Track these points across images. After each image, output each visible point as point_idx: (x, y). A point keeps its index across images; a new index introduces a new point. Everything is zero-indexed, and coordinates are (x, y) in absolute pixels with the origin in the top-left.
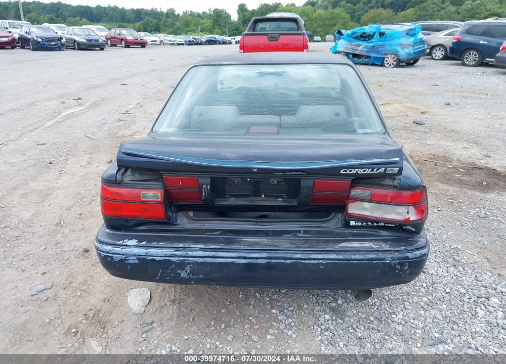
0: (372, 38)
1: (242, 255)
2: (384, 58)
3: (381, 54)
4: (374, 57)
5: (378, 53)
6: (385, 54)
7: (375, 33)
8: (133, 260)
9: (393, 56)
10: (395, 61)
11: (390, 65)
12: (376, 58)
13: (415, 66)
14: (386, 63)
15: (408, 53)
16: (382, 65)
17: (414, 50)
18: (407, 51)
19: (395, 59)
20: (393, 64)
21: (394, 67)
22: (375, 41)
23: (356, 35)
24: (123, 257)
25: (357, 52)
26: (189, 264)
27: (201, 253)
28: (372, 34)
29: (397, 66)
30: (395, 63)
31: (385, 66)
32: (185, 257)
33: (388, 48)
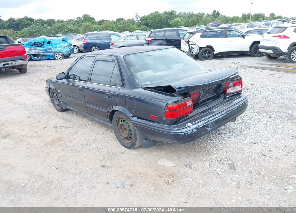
0: (43, 45)
1: (221, 114)
2: (54, 55)
3: (52, 53)
4: (48, 55)
5: (50, 53)
6: (54, 53)
7: (44, 42)
8: (195, 130)
9: (59, 53)
10: (61, 56)
11: (59, 58)
12: (49, 56)
13: (70, 58)
14: (56, 57)
15: (67, 51)
16: (55, 59)
17: (69, 49)
18: (66, 50)
19: (61, 55)
20: (61, 58)
21: (62, 59)
22: (46, 46)
23: (32, 44)
24: (192, 131)
25: (36, 54)
26: (210, 124)
27: (211, 119)
28: (42, 42)
29: (63, 58)
30: (62, 57)
31: (56, 59)
32: (208, 122)
33: (55, 49)
